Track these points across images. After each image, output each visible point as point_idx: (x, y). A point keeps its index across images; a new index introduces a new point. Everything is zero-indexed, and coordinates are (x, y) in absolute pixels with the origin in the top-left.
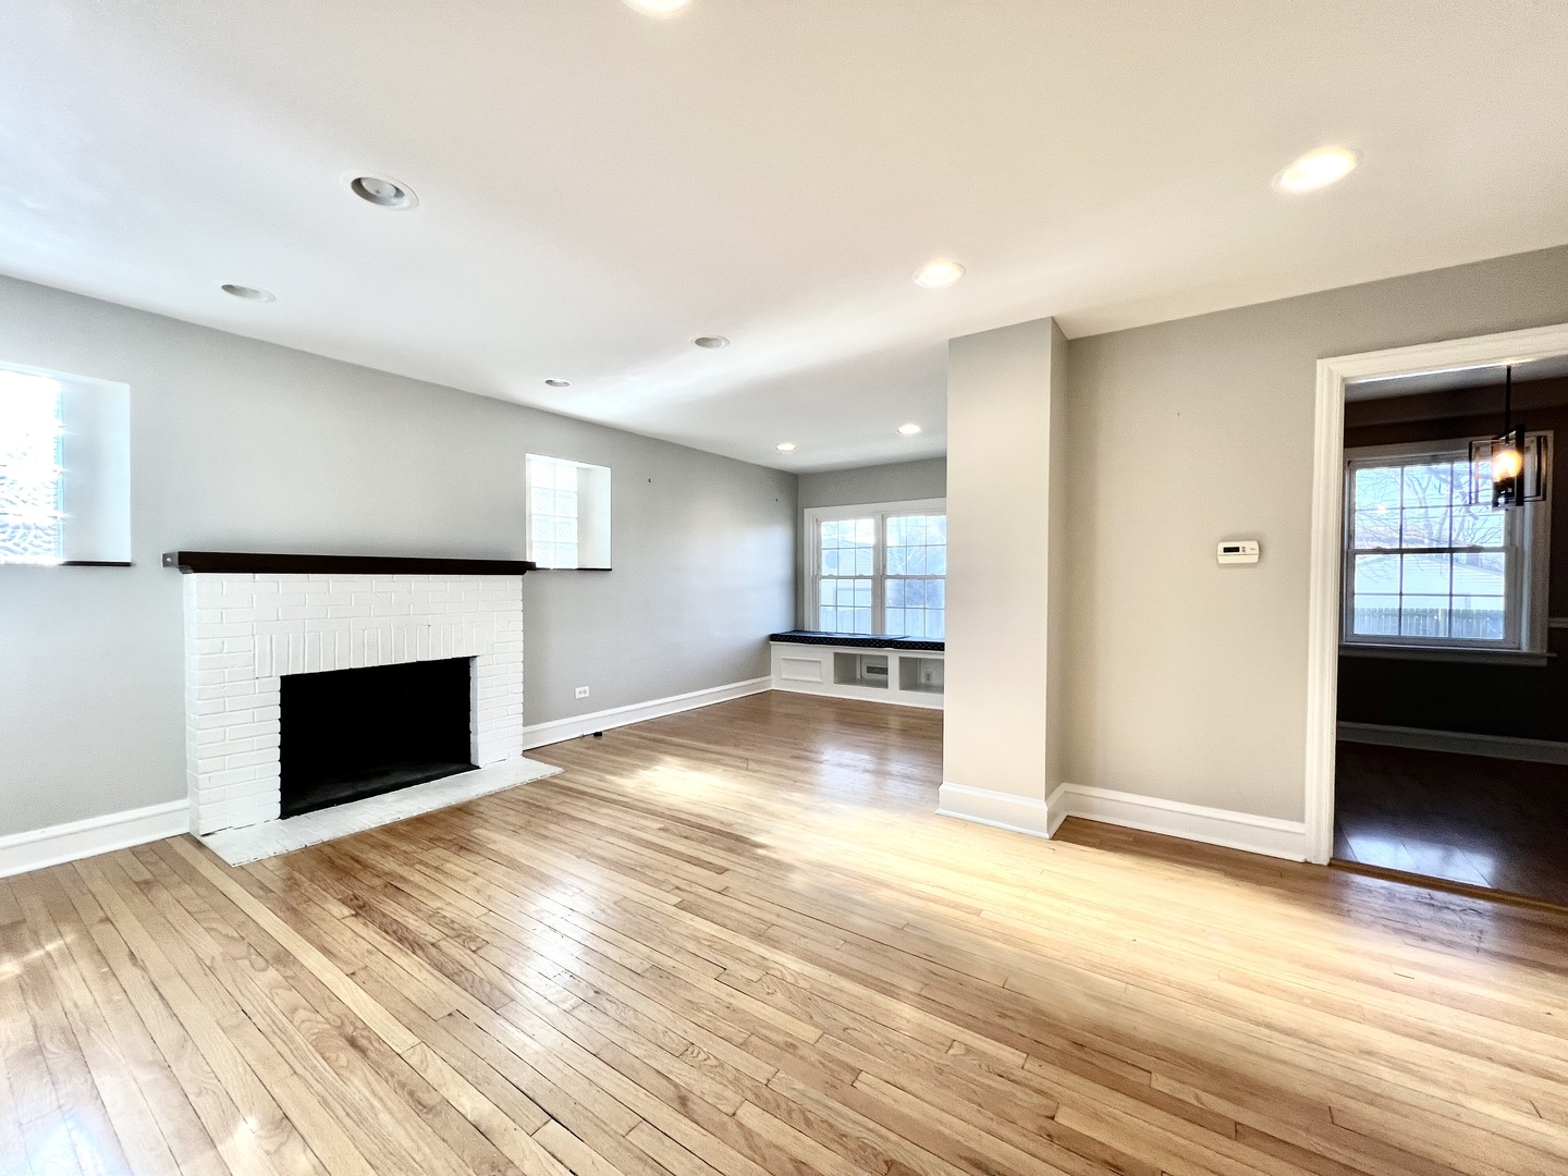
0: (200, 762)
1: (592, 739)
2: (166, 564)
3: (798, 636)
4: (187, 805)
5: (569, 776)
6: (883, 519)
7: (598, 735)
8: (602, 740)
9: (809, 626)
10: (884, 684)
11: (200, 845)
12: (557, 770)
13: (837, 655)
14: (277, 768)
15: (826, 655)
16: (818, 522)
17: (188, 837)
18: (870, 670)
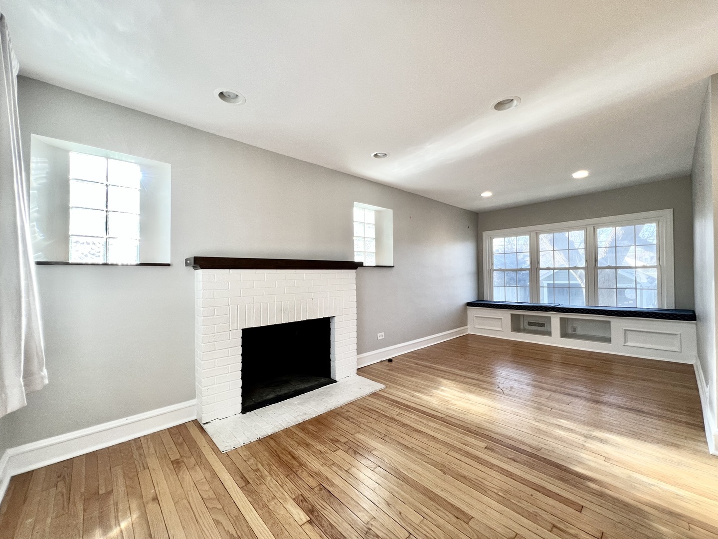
0: (203, 380)
1: (387, 363)
2: (187, 264)
3: (480, 303)
4: (195, 403)
5: (391, 391)
6: (537, 234)
7: (390, 360)
8: (393, 364)
9: (487, 298)
10: (549, 333)
11: (202, 430)
12: (382, 386)
13: (512, 315)
14: (240, 383)
15: (506, 315)
16: (491, 239)
17: (196, 422)
18: (530, 324)
